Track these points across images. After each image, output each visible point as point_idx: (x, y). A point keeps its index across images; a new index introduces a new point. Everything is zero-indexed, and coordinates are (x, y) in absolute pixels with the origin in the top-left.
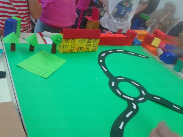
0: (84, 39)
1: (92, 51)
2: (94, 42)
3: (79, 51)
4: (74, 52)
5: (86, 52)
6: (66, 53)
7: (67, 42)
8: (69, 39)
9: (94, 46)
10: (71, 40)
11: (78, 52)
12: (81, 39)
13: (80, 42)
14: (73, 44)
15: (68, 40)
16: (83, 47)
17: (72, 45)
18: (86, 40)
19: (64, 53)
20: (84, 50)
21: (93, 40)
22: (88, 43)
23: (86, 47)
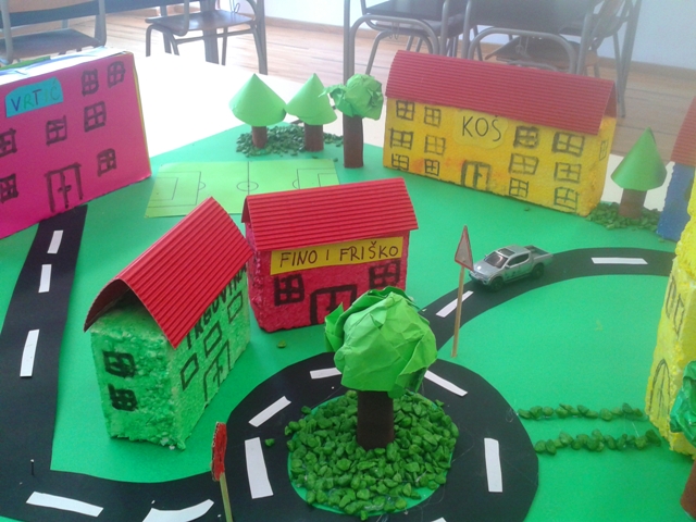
0: (490, 118)
2: (555, 149)
3: (469, 181)
4: (442, 176)
6: (406, 171)
7: (405, 118)
8: (413, 101)
9: (562, 175)
10: (420, 109)
11: (463, 185)
12: (476, 116)
16: (488, 166)
18: (506, 127)
19: (398, 168)
20: (500, 186)
21: (547, 136)
22: (520, 150)
23: (510, 169)
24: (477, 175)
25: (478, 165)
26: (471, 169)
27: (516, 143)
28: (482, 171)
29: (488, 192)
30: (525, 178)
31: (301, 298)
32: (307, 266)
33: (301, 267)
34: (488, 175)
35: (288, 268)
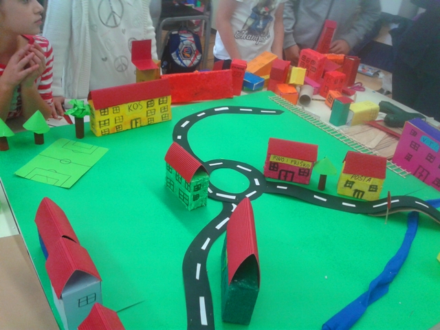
0: (137, 103)
1: (160, 120)
2: (159, 104)
3: (134, 126)
4: (123, 129)
5: (149, 125)
6: (108, 134)
7: (105, 115)
8: (107, 107)
9: (163, 111)
10: (111, 109)
11: (132, 128)
12: (132, 103)
13: (132, 108)
14: (117, 115)
15: (106, 110)
16: (140, 118)
17: (117, 119)
18: (144, 103)
19: (104, 135)
20: (145, 123)
21: (156, 101)
22: (149, 109)
23: (147, 116)
24: (136, 123)
25: (136, 120)
26: (134, 122)
27: (148, 107)
28: (138, 121)
29: (141, 126)
30: (152, 117)
31: (277, 171)
32: (280, 162)
33: (279, 161)
34: (140, 121)
35: (275, 160)
